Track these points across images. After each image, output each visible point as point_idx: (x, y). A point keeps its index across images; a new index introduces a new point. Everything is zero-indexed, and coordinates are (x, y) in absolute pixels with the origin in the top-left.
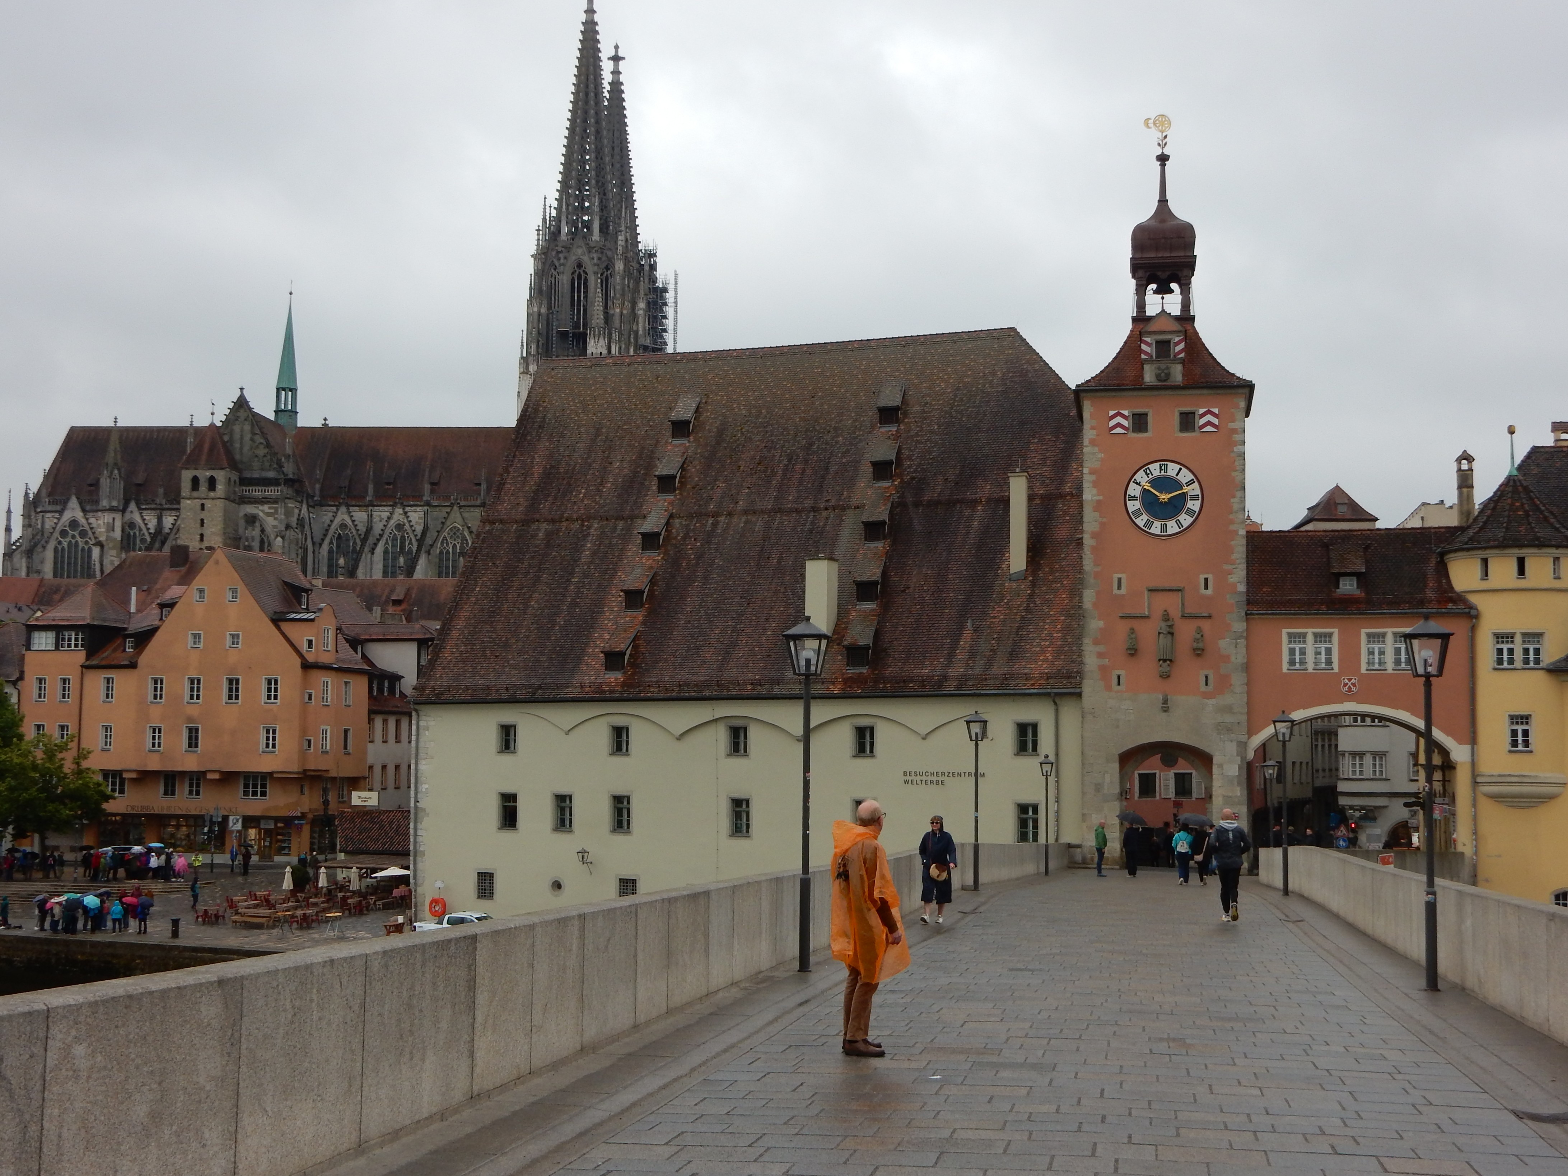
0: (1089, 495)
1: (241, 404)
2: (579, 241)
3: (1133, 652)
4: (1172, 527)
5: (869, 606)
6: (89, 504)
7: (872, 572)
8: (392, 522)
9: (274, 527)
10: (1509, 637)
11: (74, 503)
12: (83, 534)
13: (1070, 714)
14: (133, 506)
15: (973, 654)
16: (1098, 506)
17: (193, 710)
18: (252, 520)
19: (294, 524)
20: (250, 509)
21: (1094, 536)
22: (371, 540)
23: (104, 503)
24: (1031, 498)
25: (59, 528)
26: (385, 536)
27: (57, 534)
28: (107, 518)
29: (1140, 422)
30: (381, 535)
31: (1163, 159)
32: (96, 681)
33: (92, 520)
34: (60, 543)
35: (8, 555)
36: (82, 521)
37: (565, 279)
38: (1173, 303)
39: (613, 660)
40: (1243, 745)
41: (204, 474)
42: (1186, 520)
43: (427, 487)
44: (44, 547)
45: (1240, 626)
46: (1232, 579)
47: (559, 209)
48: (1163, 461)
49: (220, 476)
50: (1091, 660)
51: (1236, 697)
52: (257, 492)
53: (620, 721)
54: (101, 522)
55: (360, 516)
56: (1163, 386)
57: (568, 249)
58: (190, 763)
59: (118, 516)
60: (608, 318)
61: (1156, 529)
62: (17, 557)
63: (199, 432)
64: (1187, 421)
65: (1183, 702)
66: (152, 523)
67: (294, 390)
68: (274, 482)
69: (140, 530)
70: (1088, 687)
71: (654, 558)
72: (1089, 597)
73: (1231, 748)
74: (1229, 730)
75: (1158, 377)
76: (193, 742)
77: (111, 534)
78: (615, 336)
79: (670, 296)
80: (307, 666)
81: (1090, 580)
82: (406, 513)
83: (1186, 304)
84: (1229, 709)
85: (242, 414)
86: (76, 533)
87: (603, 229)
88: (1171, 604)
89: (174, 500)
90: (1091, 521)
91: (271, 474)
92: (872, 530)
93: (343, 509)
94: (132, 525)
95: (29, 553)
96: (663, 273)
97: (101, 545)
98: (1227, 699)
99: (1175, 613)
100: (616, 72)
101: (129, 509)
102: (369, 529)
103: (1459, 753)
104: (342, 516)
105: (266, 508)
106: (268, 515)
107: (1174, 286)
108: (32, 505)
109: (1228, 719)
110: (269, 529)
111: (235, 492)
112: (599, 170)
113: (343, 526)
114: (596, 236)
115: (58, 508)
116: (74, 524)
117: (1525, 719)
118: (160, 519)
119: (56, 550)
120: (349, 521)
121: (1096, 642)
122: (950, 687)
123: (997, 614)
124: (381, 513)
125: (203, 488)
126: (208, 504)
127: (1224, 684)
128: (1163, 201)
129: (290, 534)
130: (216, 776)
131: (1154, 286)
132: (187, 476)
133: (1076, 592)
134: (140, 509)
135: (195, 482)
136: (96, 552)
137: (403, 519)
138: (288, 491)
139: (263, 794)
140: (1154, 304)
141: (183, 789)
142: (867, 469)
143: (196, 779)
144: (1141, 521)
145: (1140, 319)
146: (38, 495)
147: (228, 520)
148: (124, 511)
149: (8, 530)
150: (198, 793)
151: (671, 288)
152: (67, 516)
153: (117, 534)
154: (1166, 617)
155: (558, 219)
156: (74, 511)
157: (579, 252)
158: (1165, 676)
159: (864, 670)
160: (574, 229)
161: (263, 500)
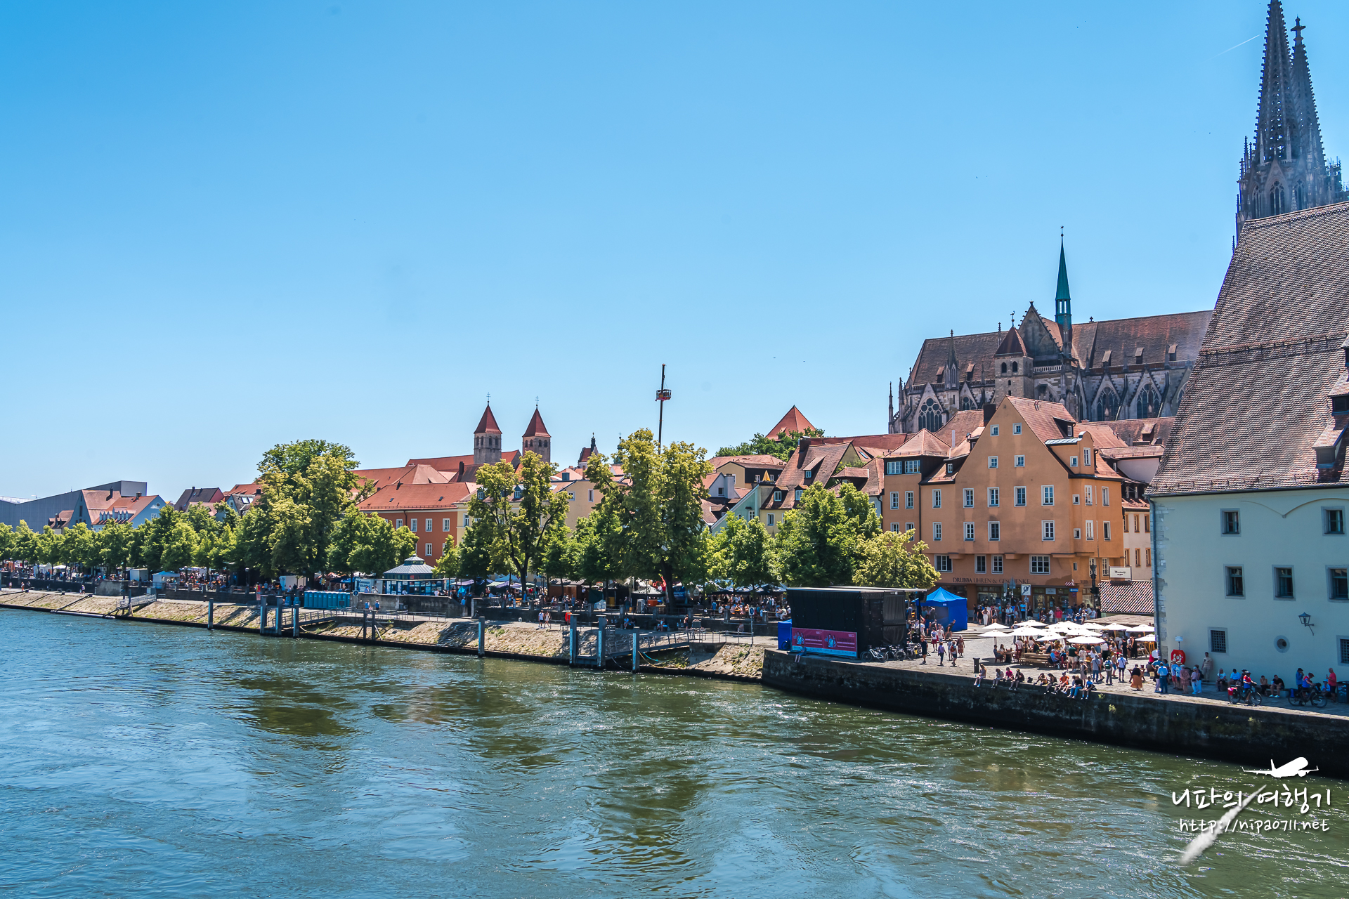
1: (1032, 310)
2: (1275, 164)
6: (939, 388)
8: (1142, 385)
9: (1059, 392)
11: (929, 387)
12: (936, 407)
14: (965, 386)
17: (994, 511)
18: (1043, 389)
19: (1072, 390)
20: (1041, 382)
22: (1127, 397)
23: (948, 386)
25: (921, 404)
26: (1138, 394)
27: (920, 408)
28: (950, 395)
30: (1135, 393)
32: (929, 493)
33: (941, 397)
34: (922, 414)
35: (892, 423)
36: (935, 399)
37: (1265, 193)
41: (1009, 360)
43: (1167, 357)
44: (913, 417)
47: (1257, 145)
49: (1020, 360)
52: (1045, 369)
54: (946, 398)
55: (1118, 380)
57: (1266, 171)
58: (994, 548)
59: (956, 393)
62: (896, 424)
63: (1004, 334)
66: (979, 396)
67: (1068, 300)
68: (1056, 362)
69: (971, 401)
76: (995, 534)
77: (953, 405)
80: (1073, 476)
82: (1152, 376)
85: (1033, 319)
86: (931, 407)
87: (1294, 153)
89: (991, 380)
91: (1055, 357)
93: (1106, 377)
94: (966, 399)
95: (904, 420)
97: (947, 412)
100: (1298, 39)
101: (963, 389)
102: (1126, 390)
104: (1106, 383)
105: (1052, 380)
106: (1054, 384)
108: (904, 392)
110: (1055, 394)
111: (1031, 371)
113: (1107, 389)
114: (1288, 159)
115: (920, 391)
116: (930, 401)
118: (983, 393)
119: (920, 418)
120: (1111, 386)
124: (1134, 377)
125: (1009, 370)
126: (1013, 380)
129: (1070, 396)
130: (1012, 557)
132: (998, 363)
134: (970, 388)
135: (1004, 367)
136: (944, 417)
137: (1149, 381)
138: (1067, 367)
139: (1046, 570)
141: (990, 567)
143: (999, 560)
146: (907, 385)
147: (1027, 390)
148: (960, 390)
149: (891, 407)
150: (1000, 569)
152: (926, 396)
153: (957, 405)
155: (1257, 152)
156: (929, 394)
157: (1276, 173)
160: (1271, 157)
161: (1051, 374)
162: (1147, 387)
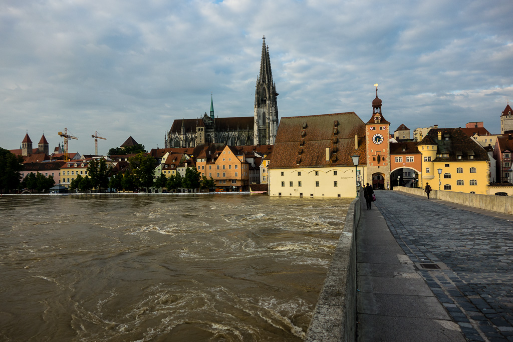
0: (367, 139)
1: (206, 115)
3: (374, 160)
4: (379, 143)
5: (335, 154)
6: (180, 133)
7: (335, 149)
10: (426, 157)
11: (176, 133)
12: (179, 139)
13: (365, 168)
16: (369, 140)
17: (224, 170)
18: (209, 135)
20: (208, 133)
21: (368, 144)
23: (182, 133)
24: (358, 139)
25: (174, 138)
29: (374, 129)
31: (377, 90)
32: (208, 166)
33: (180, 136)
34: (175, 140)
35: (166, 143)
36: (178, 136)
37: (261, 90)
38: (378, 111)
39: (298, 162)
40: (389, 173)
41: (201, 128)
42: (381, 142)
43: (238, 128)
44: (172, 141)
45: (389, 156)
46: (388, 150)
47: (260, 78)
48: (378, 134)
49: (203, 128)
50: (368, 161)
51: (389, 166)
52: (209, 130)
53: (299, 171)
54: (182, 136)
55: (227, 134)
56: (378, 123)
57: (262, 85)
61: (377, 143)
62: (168, 143)
63: (199, 120)
64: (381, 128)
65: (381, 167)
66: (190, 137)
67: (213, 112)
68: (212, 129)
70: (367, 165)
71: (302, 147)
72: (367, 153)
74: (387, 171)
76: (224, 175)
78: (271, 100)
80: (241, 163)
81: (367, 151)
82: (235, 133)
83: (380, 111)
85: (206, 117)
86: (177, 139)
87: (268, 81)
88: (379, 153)
89: (195, 131)
90: (367, 142)
91: (212, 127)
92: (335, 143)
93: (224, 132)
94: (187, 137)
95: (170, 142)
97: (182, 140)
98: (387, 166)
99: (380, 155)
100: (268, 50)
102: (228, 136)
103: (419, 173)
104: (223, 134)
106: (212, 134)
107: (379, 108)
108: (170, 133)
109: (387, 169)
110: (212, 137)
111: (206, 131)
112: (267, 70)
115: (174, 134)
117: (428, 168)
118: (192, 135)
119: (174, 142)
120: (225, 135)
121: (368, 159)
124: (231, 133)
125: (201, 130)
126: (202, 133)
127: (387, 164)
128: (377, 96)
129: (216, 137)
130: (228, 180)
131: (376, 108)
132: (197, 128)
133: (365, 152)
134: (188, 134)
135: (199, 129)
136: (181, 142)
138: (215, 130)
139: (235, 183)
140: (376, 111)
141: (223, 182)
142: (333, 134)
144: (375, 142)
145: (374, 113)
147: (205, 135)
148: (185, 134)
149: (165, 138)
150: (225, 183)
152: (176, 136)
153: (185, 138)
155: (260, 80)
157: (264, 85)
158: (379, 163)
159: (335, 163)
160: (263, 82)
161: (210, 132)
162: (233, 135)
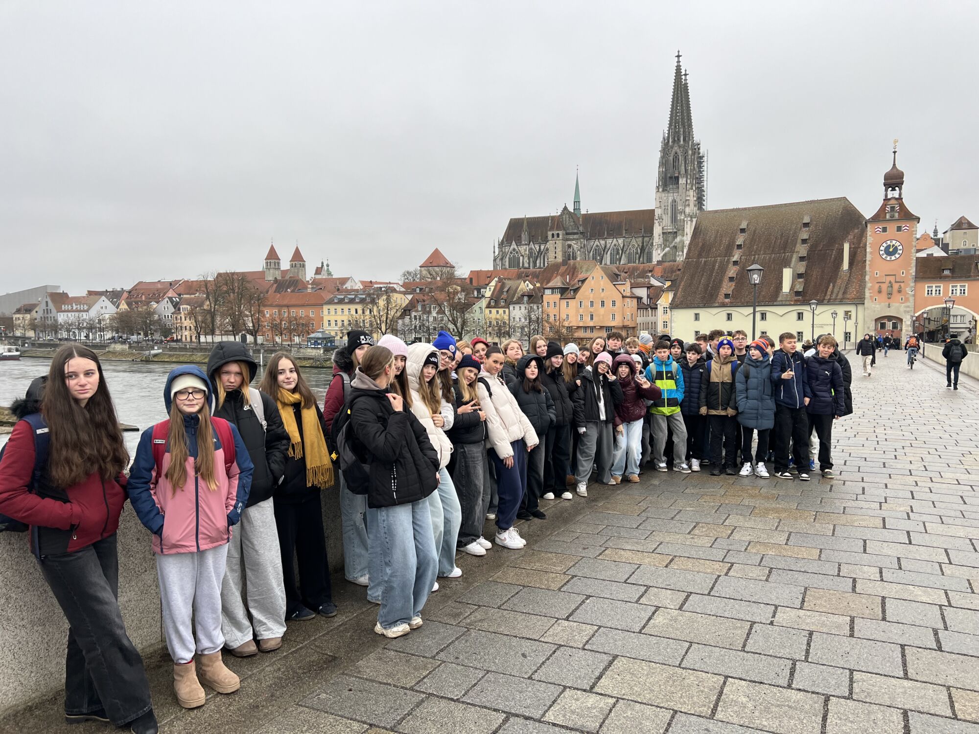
0: (868, 250)
1: (565, 208)
2: (676, 145)
3: (880, 292)
4: (893, 258)
5: (801, 280)
6: (519, 243)
7: (802, 270)
8: (613, 244)
11: (514, 243)
12: (517, 253)
13: (860, 308)
14: (531, 243)
15: (832, 292)
16: (871, 253)
17: (592, 310)
18: (570, 246)
19: (582, 246)
20: (569, 242)
21: (870, 261)
22: (606, 250)
23: (523, 243)
24: (850, 248)
25: (510, 251)
26: (611, 249)
27: (509, 253)
28: (525, 247)
29: (884, 230)
30: (609, 248)
31: (895, 152)
32: (564, 302)
33: (520, 248)
34: (510, 256)
35: (495, 260)
36: (517, 249)
37: (671, 158)
38: (896, 194)
39: (727, 296)
40: (912, 317)
41: (555, 232)
42: (897, 256)
43: (624, 231)
44: (505, 257)
45: (913, 284)
46: (911, 272)
47: (669, 134)
48: (891, 240)
49: (560, 233)
50: (867, 294)
51: (911, 303)
52: (571, 237)
53: (729, 312)
54: (522, 249)
55: (603, 242)
56: (892, 219)
57: (672, 147)
58: (591, 324)
59: (527, 246)
60: (686, 170)
61: (888, 258)
62: (498, 260)
63: (553, 218)
64: (899, 229)
65: (895, 305)
66: (538, 249)
67: (579, 202)
68: (576, 233)
70: (866, 301)
71: (737, 268)
72: (867, 278)
73: (909, 317)
74: (908, 312)
75: (891, 217)
76: (592, 318)
77: (525, 252)
78: (689, 177)
79: (705, 159)
80: (623, 297)
81: (868, 273)
82: (617, 240)
83: (900, 194)
84: (908, 307)
85: (565, 212)
86: (515, 253)
87: (684, 140)
88: (892, 279)
89: (546, 240)
90: (869, 257)
91: (576, 231)
92: (802, 259)
93: (597, 240)
94: (531, 249)
95: (501, 260)
96: (702, 151)
97: (522, 255)
98: (908, 304)
99: (893, 281)
100: (686, 80)
102: (605, 247)
104: (597, 243)
106: (575, 244)
107: (897, 188)
108: (501, 244)
109: (908, 309)
110: (575, 249)
111: (565, 238)
112: (683, 119)
113: (597, 246)
114: (682, 142)
115: (509, 245)
116: (514, 250)
118: (540, 247)
119: (509, 258)
120: (599, 244)
121: (869, 290)
122: (825, 302)
123: (839, 281)
124: (609, 241)
125: (555, 237)
126: (557, 242)
127: (907, 300)
128: (894, 165)
129: (582, 250)
130: (598, 327)
131: (890, 189)
132: (550, 233)
133: (863, 274)
134: (534, 244)
135: (553, 235)
136: (521, 258)
137: (616, 243)
138: (582, 236)
140: (890, 194)
141: (589, 331)
142: (799, 241)
143: (592, 328)
144: (884, 257)
145: (886, 199)
146: (503, 241)
147: (563, 246)
148: (529, 245)
149: (494, 252)
151: (706, 155)
152: (512, 247)
153: (527, 252)
154: (890, 282)
156: (514, 246)
157: (676, 148)
158: (889, 298)
159: (800, 297)
161: (573, 240)
162: (615, 245)
